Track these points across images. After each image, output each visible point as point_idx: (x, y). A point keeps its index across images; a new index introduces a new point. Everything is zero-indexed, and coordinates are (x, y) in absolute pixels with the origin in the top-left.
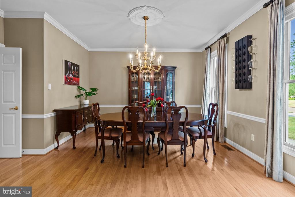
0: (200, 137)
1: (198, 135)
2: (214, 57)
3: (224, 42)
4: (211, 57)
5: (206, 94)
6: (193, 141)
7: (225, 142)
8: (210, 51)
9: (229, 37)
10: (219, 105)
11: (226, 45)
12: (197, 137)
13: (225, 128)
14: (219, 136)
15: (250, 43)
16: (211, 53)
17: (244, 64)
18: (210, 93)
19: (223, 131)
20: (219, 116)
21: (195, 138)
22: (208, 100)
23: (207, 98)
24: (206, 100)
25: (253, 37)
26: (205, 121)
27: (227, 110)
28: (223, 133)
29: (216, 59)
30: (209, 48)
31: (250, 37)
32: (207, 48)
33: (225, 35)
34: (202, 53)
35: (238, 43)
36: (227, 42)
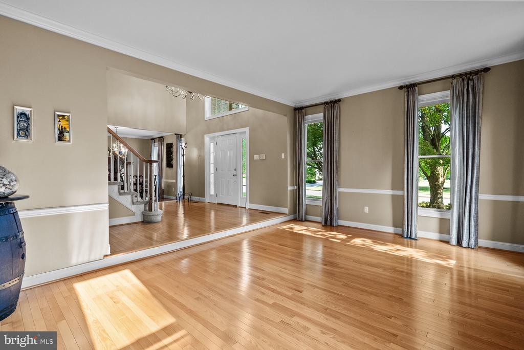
4: (155, 146)
9: (164, 138)
13: (163, 190)
15: (172, 147)
16: (154, 143)
27: (164, 179)
30: (153, 139)
31: (172, 144)
32: (152, 139)
33: (162, 137)
34: (148, 140)
35: (167, 144)
36: (163, 141)
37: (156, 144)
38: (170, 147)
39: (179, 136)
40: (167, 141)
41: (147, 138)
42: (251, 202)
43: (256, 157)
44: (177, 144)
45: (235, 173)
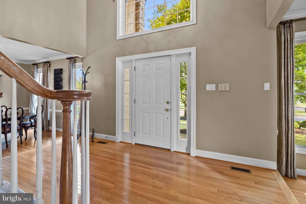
0: (31, 126)
1: (30, 125)
2: (40, 72)
3: (48, 66)
4: (38, 72)
5: (34, 99)
6: (26, 130)
7: (49, 129)
8: (36, 67)
9: (50, 64)
10: (44, 106)
11: (49, 68)
12: (29, 127)
13: (49, 121)
14: (45, 126)
15: (61, 73)
16: (37, 68)
17: (59, 83)
18: (36, 98)
19: (47, 122)
20: (44, 112)
21: (27, 127)
22: (35, 103)
23: (34, 102)
24: (33, 103)
25: (63, 71)
26: (35, 115)
27: (50, 109)
28: (47, 124)
29: (41, 74)
30: (36, 65)
31: (62, 70)
32: (34, 64)
33: (48, 62)
34: (29, 65)
35: (55, 70)
36: (50, 66)
37: (40, 69)
38: (58, 73)
39: (72, 60)
40: (54, 67)
41: (27, 63)
42: (198, 148)
43: (210, 87)
44: (70, 70)
45: (168, 106)
